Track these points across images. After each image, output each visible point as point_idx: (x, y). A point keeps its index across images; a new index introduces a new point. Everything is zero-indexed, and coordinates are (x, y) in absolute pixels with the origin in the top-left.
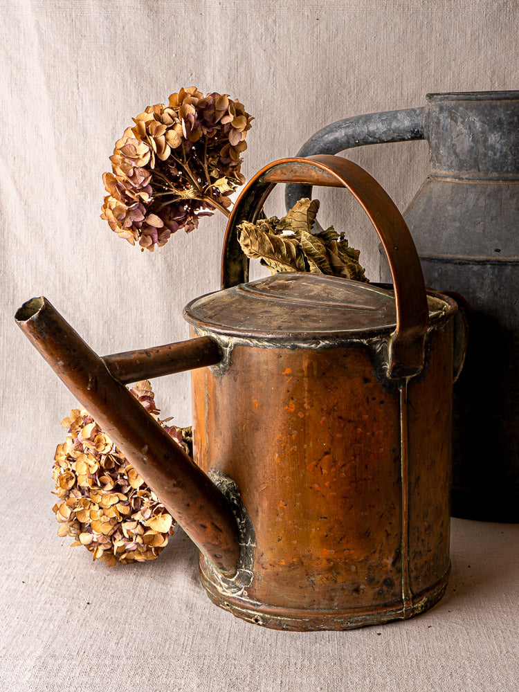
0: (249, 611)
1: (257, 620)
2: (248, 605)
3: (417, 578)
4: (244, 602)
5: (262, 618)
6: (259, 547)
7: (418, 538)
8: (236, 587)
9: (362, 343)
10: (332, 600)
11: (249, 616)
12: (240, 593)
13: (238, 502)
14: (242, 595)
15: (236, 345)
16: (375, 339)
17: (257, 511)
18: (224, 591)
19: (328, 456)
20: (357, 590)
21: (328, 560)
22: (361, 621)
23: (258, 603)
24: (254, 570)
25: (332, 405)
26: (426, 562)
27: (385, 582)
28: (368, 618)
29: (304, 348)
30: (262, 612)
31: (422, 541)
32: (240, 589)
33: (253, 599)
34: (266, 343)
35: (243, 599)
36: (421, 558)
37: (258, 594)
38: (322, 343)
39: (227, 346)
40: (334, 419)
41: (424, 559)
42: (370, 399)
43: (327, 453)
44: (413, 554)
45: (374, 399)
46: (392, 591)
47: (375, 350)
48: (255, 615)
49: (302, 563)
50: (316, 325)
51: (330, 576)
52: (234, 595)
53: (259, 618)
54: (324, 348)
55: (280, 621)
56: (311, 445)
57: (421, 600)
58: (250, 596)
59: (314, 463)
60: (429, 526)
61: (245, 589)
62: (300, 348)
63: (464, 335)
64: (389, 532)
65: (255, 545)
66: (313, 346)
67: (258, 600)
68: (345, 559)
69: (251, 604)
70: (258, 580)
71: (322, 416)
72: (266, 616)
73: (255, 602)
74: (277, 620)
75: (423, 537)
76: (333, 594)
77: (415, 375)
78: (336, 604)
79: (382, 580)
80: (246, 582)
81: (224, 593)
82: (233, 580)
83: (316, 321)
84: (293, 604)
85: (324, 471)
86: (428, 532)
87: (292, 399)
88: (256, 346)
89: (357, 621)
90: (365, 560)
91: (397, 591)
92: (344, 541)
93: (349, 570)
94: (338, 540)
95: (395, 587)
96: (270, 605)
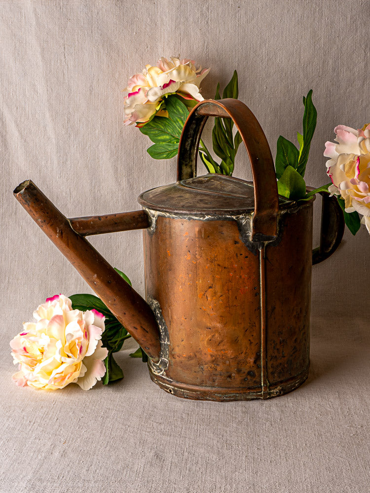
0: (167, 385)
1: (170, 391)
2: (166, 381)
3: (273, 373)
4: (164, 379)
5: (173, 389)
6: (171, 345)
7: (274, 347)
8: (160, 369)
9: (233, 218)
10: (214, 381)
11: (167, 388)
12: (162, 373)
13: (160, 315)
14: (163, 375)
15: (159, 216)
16: (241, 216)
17: (170, 322)
18: (154, 372)
19: (211, 289)
20: (230, 376)
21: (211, 355)
22: (233, 397)
24: (169, 359)
25: (213, 257)
26: (281, 364)
27: (249, 373)
28: (237, 395)
29: (196, 220)
30: (173, 386)
31: (278, 349)
32: (162, 371)
33: (168, 377)
34: (174, 216)
35: (163, 377)
36: (277, 360)
37: (171, 374)
38: (207, 217)
39: (154, 216)
40: (215, 266)
41: (279, 361)
42: (238, 255)
43: (210, 287)
44: (270, 358)
45: (241, 255)
46: (254, 379)
47: (242, 224)
48: (169, 387)
49: (196, 356)
50: (206, 206)
51: (213, 366)
52: (159, 374)
53: (171, 390)
54: (208, 220)
55: (183, 392)
56: (201, 281)
57: (276, 388)
58: (167, 375)
59: (203, 293)
60: (283, 340)
61: (164, 371)
62: (194, 219)
63: (336, 220)
64: (252, 341)
65: (169, 343)
66: (201, 218)
67: (171, 378)
68: (222, 356)
69: (168, 380)
70: (171, 365)
71: (207, 263)
72: (176, 388)
73: (170, 380)
74: (181, 391)
75: (278, 347)
76: (215, 378)
77: (271, 241)
78: (217, 384)
79: (246, 372)
80: (165, 366)
81: (155, 373)
82: (158, 364)
83: (206, 203)
84: (190, 382)
85: (209, 299)
86: (282, 344)
87: (189, 251)
88: (169, 217)
89: (230, 397)
90: (236, 358)
91: (258, 380)
92: (221, 344)
93: (225, 364)
94: (217, 343)
95: (256, 377)
96: (178, 382)
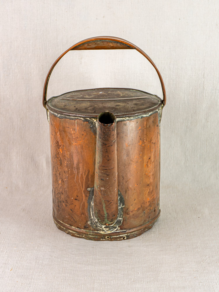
1: (124, 238)
2: (120, 233)
4: (118, 232)
5: (126, 236)
6: (126, 207)
8: (114, 228)
10: (149, 218)
11: (121, 237)
14: (117, 230)
17: (126, 191)
18: (106, 232)
21: (149, 202)
23: (125, 230)
24: (123, 217)
25: (151, 138)
32: (116, 228)
34: (132, 118)
37: (125, 226)
38: (149, 114)
40: (151, 144)
43: (149, 159)
48: (123, 236)
49: (142, 206)
51: (149, 208)
52: (112, 232)
55: (134, 234)
56: (146, 157)
58: (121, 229)
59: (146, 164)
61: (118, 227)
62: (144, 117)
65: (124, 206)
67: (125, 229)
68: (152, 199)
69: (122, 232)
72: (128, 234)
73: (124, 231)
74: (132, 234)
76: (150, 215)
80: (119, 224)
82: (113, 225)
84: (138, 225)
85: (149, 166)
87: (141, 139)
90: (156, 198)
92: (152, 192)
93: (153, 204)
96: (130, 229)
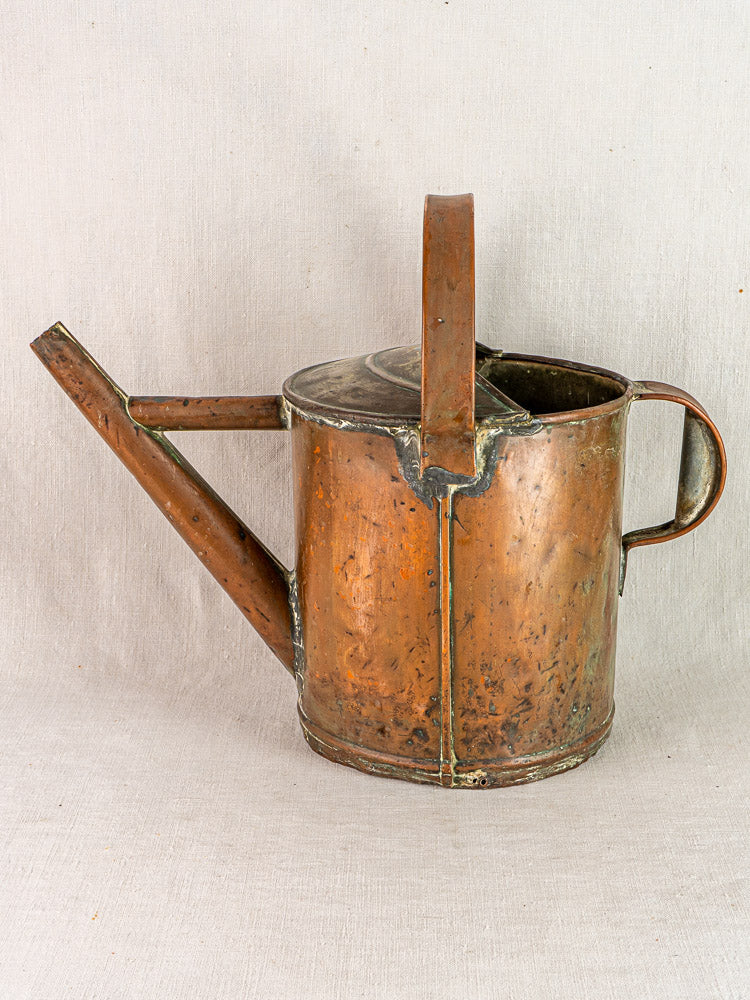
3: (466, 741)
7: (471, 693)
9: (385, 431)
10: (357, 734)
16: (400, 430)
19: (352, 560)
20: (382, 731)
21: (353, 685)
22: (386, 770)
25: (356, 500)
26: (485, 727)
27: (415, 731)
28: (394, 769)
29: (330, 426)
31: (479, 698)
36: (475, 719)
38: (344, 424)
40: (358, 517)
41: (482, 721)
42: (398, 504)
43: (351, 556)
44: (461, 710)
45: (403, 503)
46: (426, 746)
47: (403, 444)
49: (332, 680)
51: (355, 705)
54: (346, 429)
56: (337, 543)
57: (473, 771)
59: (340, 567)
60: (495, 683)
62: (327, 425)
64: (422, 672)
66: (337, 424)
68: (370, 690)
71: (347, 511)
75: (480, 693)
76: (358, 728)
77: (466, 486)
78: (361, 740)
79: (411, 729)
85: (349, 578)
86: (490, 690)
87: (321, 483)
89: (381, 769)
90: (392, 697)
91: (433, 748)
92: (369, 668)
93: (374, 704)
94: (363, 664)
95: (430, 741)
